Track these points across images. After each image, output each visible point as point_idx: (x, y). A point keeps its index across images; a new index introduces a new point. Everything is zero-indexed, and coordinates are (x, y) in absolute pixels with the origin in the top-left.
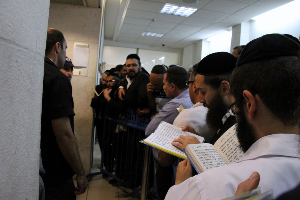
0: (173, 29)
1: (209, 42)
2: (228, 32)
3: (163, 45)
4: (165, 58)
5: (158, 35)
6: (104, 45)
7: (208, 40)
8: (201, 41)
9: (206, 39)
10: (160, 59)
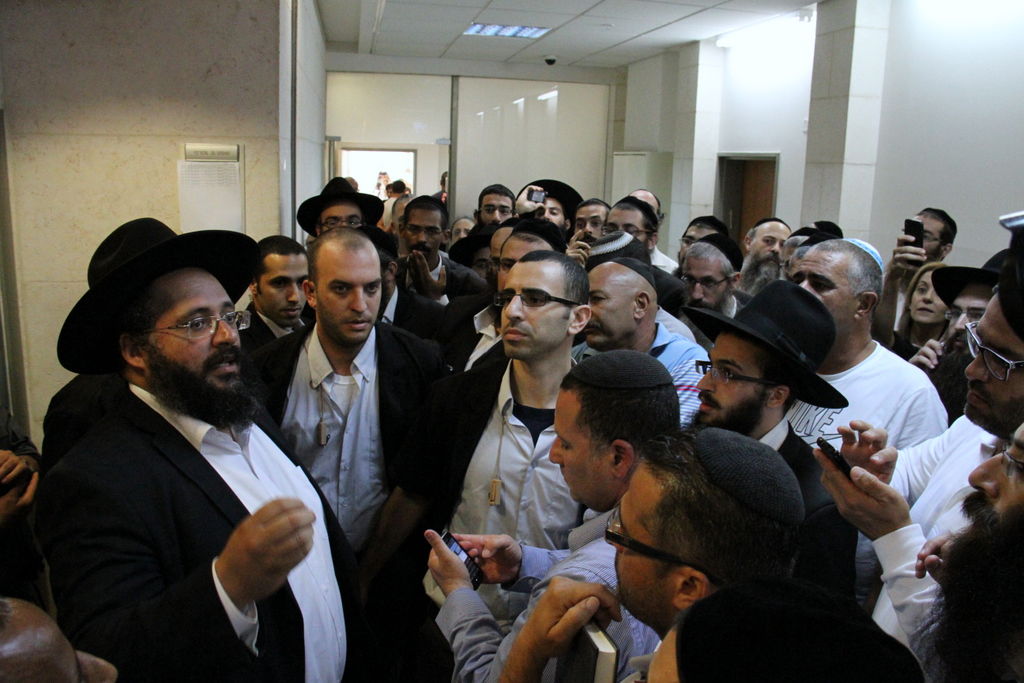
0: (583, 14)
1: (724, 50)
2: (802, 18)
3: (551, 62)
4: (559, 94)
5: (526, 33)
6: (328, 71)
7: (720, 43)
8: (694, 45)
9: (712, 41)
10: (542, 97)
